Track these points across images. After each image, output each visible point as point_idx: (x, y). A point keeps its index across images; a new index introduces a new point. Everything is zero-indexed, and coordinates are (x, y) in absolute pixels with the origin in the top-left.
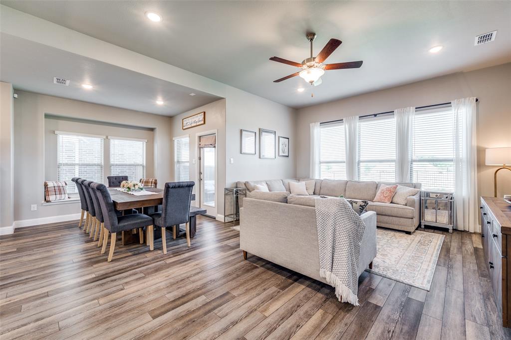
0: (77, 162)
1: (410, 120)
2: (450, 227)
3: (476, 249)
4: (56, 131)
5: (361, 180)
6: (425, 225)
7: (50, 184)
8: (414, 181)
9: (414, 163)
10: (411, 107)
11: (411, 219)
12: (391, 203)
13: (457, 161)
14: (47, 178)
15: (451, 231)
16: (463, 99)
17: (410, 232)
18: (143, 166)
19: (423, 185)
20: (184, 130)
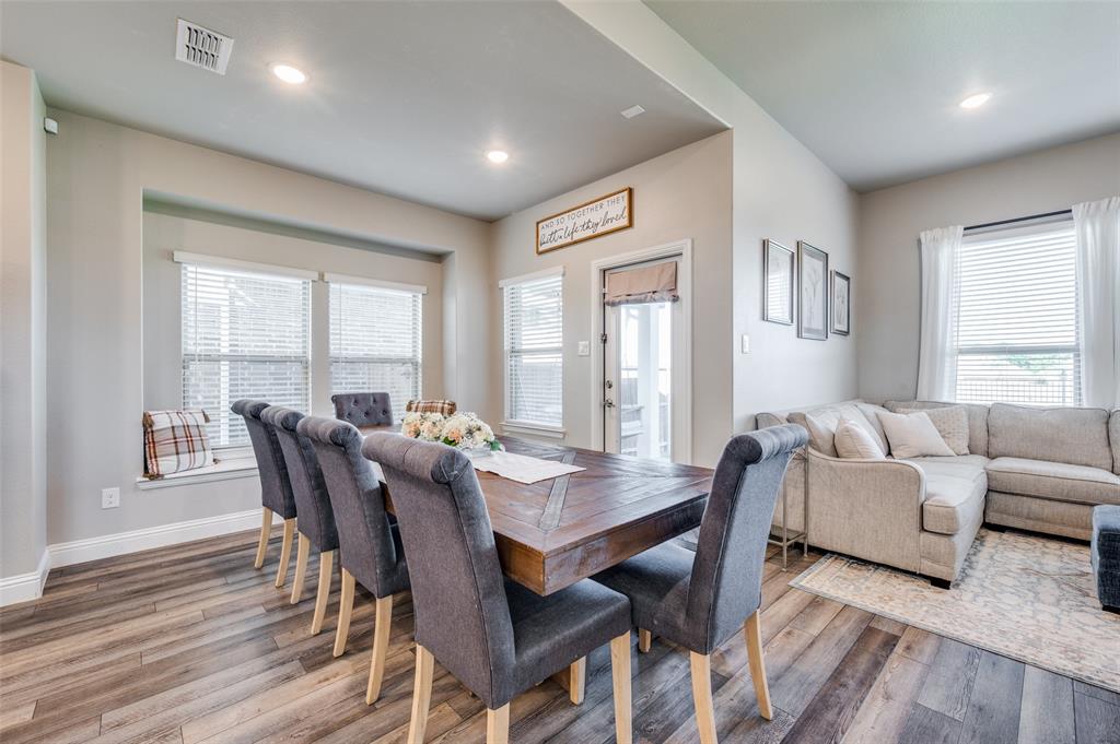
0: (225, 351)
4: (176, 253)
7: (161, 421)
14: (151, 399)
18: (415, 364)
20: (540, 253)
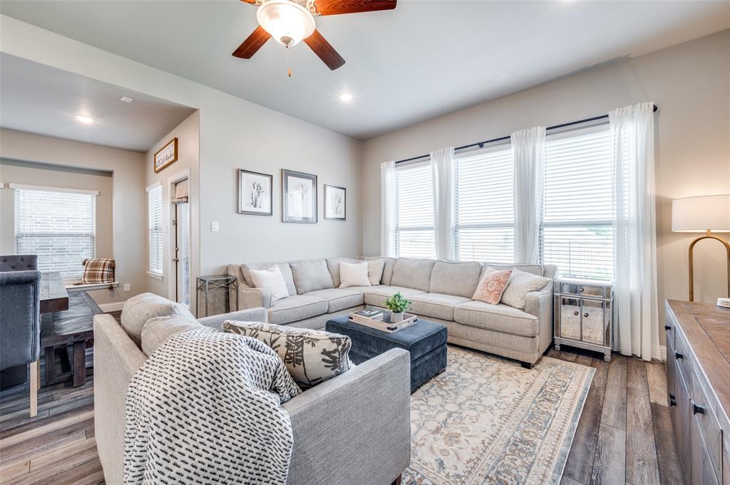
1: (537, 149)
2: (606, 350)
3: (655, 408)
5: (461, 260)
6: (561, 345)
8: (547, 262)
9: (545, 229)
10: (539, 128)
11: (530, 339)
12: (501, 302)
13: (621, 225)
15: (608, 357)
16: (630, 106)
17: (530, 364)
18: (93, 237)
19: (559, 268)
20: (157, 172)
